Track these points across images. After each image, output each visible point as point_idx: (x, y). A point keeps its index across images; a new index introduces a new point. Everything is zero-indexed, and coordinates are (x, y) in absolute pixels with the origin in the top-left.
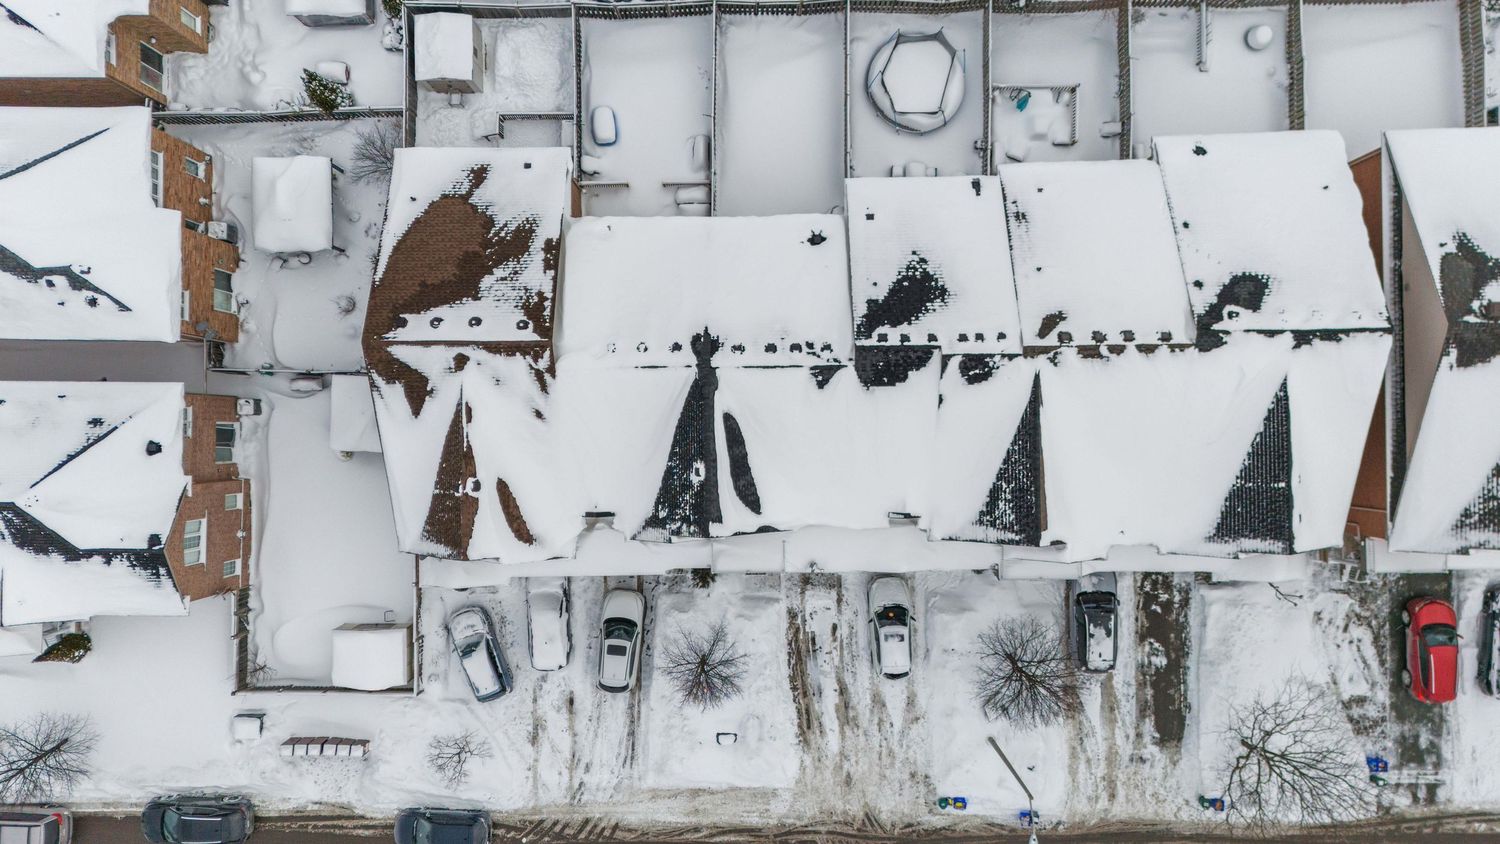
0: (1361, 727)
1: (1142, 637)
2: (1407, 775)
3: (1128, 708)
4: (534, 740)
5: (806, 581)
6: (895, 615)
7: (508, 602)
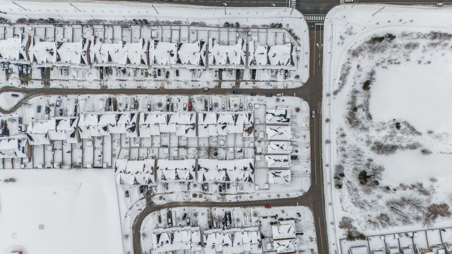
0: (194, 101)
1: (208, 107)
2: (191, 98)
3: (208, 102)
4: (247, 100)
5: (229, 111)
6: (224, 109)
7: (249, 110)
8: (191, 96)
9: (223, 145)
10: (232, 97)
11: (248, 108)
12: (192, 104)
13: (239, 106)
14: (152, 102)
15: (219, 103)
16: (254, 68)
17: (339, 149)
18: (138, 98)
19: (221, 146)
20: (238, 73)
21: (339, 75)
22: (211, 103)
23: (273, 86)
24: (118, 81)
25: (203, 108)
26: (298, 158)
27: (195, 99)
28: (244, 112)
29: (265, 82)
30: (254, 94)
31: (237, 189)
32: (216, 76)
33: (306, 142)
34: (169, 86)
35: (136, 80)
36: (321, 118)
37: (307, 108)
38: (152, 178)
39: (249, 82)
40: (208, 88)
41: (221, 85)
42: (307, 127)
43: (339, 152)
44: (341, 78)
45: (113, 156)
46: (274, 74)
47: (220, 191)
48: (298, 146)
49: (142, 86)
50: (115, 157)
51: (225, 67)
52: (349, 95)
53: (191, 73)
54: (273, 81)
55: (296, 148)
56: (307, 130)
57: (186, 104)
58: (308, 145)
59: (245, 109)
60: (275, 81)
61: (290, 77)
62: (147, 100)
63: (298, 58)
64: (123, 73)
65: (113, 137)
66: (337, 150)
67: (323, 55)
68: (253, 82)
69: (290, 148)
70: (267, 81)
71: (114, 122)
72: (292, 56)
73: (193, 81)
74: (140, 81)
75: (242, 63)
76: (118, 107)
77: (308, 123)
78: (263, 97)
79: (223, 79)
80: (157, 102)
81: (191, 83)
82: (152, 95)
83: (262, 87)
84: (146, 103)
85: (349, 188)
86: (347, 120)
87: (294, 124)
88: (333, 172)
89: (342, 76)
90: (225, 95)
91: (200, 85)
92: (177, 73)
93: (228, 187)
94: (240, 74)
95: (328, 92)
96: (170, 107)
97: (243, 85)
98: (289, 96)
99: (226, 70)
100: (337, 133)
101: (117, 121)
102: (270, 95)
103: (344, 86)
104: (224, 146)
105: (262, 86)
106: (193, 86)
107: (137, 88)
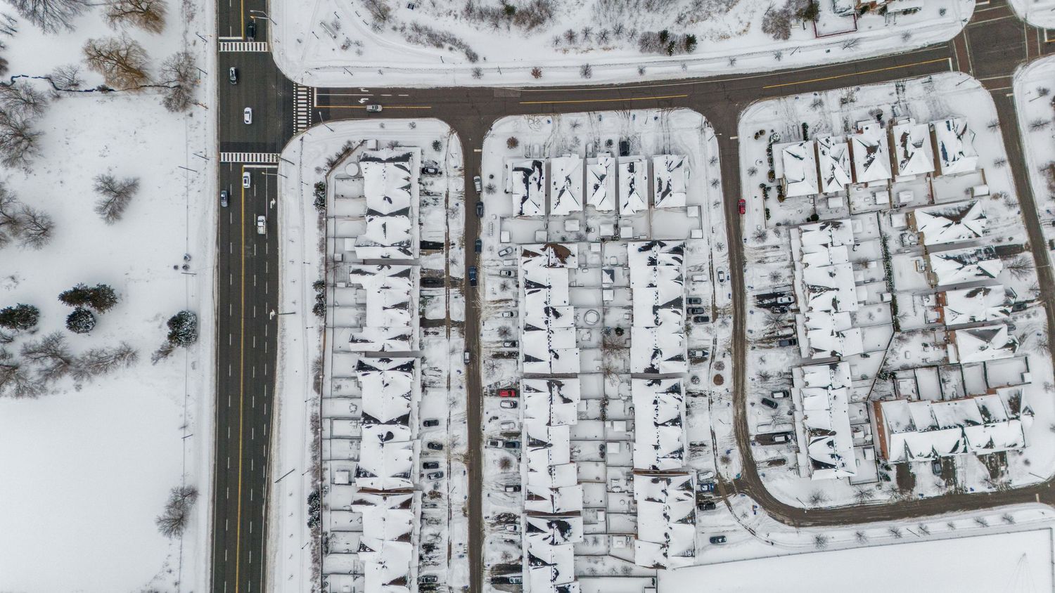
1: (509, 352)
2: (489, 391)
3: (498, 350)
4: (492, 260)
5: (517, 302)
6: (512, 315)
7: (514, 256)
8: (485, 391)
9: (598, 314)
10: (484, 295)
11: (508, 257)
12: (502, 389)
13: (505, 279)
14: (499, 482)
15: (500, 325)
16: (417, 245)
17: (603, 45)
18: (491, 516)
19: (601, 320)
20: (428, 283)
21: (432, 51)
22: (500, 345)
23: (457, 201)
24: (452, 561)
25: (512, 362)
26: (624, 139)
27: (491, 382)
28: (519, 267)
29: (450, 220)
30: (477, 244)
31: (702, 281)
32: (437, 333)
33: (586, 122)
34: (462, 443)
35: (450, 519)
36: (532, 88)
37: (509, 122)
38: (678, 481)
39: (451, 257)
40: (465, 352)
41: (458, 322)
42: (553, 120)
43: (610, 45)
44: (439, 46)
45: (627, 574)
46: (429, 199)
47: (706, 319)
48: (597, 141)
49: (463, 506)
50: (631, 569)
51: (416, 312)
52: (476, 25)
53: (431, 392)
54: (447, 201)
55: (603, 143)
56: (559, 120)
57: (503, 401)
58: (594, 116)
59: (513, 265)
60: (447, 196)
61: (436, 163)
62: (494, 494)
63: (394, 145)
64: (432, 551)
65: (582, 574)
66: (604, 49)
67: (386, 87)
68: (450, 247)
69: (601, 158)
70: (447, 215)
71: (547, 572)
72: (390, 160)
73: (449, 387)
74: (450, 512)
75: (405, 274)
76: (513, 562)
77: (543, 119)
78: (485, 223)
79: (442, 316)
80: (499, 470)
81: (454, 392)
82: (484, 483)
83: (462, 227)
84: (501, 495)
85: (695, 20)
86: (534, 30)
87: (547, 151)
88: (655, 57)
89: (434, 42)
90: (480, 311)
91: (458, 371)
92: (430, 423)
93: (697, 300)
94: (432, 278)
95: (470, 75)
96: (511, 440)
97: (458, 271)
98: (480, 163)
99: (424, 310)
100: (565, 51)
101: (544, 564)
102: (479, 206)
103: (458, 37)
104: (600, 311)
105: (458, 226)
106: (461, 387)
107: (467, 519)
